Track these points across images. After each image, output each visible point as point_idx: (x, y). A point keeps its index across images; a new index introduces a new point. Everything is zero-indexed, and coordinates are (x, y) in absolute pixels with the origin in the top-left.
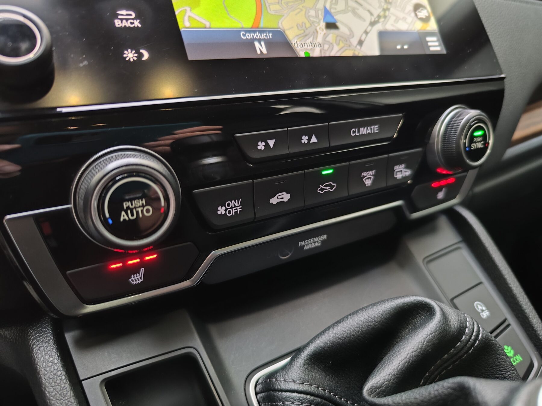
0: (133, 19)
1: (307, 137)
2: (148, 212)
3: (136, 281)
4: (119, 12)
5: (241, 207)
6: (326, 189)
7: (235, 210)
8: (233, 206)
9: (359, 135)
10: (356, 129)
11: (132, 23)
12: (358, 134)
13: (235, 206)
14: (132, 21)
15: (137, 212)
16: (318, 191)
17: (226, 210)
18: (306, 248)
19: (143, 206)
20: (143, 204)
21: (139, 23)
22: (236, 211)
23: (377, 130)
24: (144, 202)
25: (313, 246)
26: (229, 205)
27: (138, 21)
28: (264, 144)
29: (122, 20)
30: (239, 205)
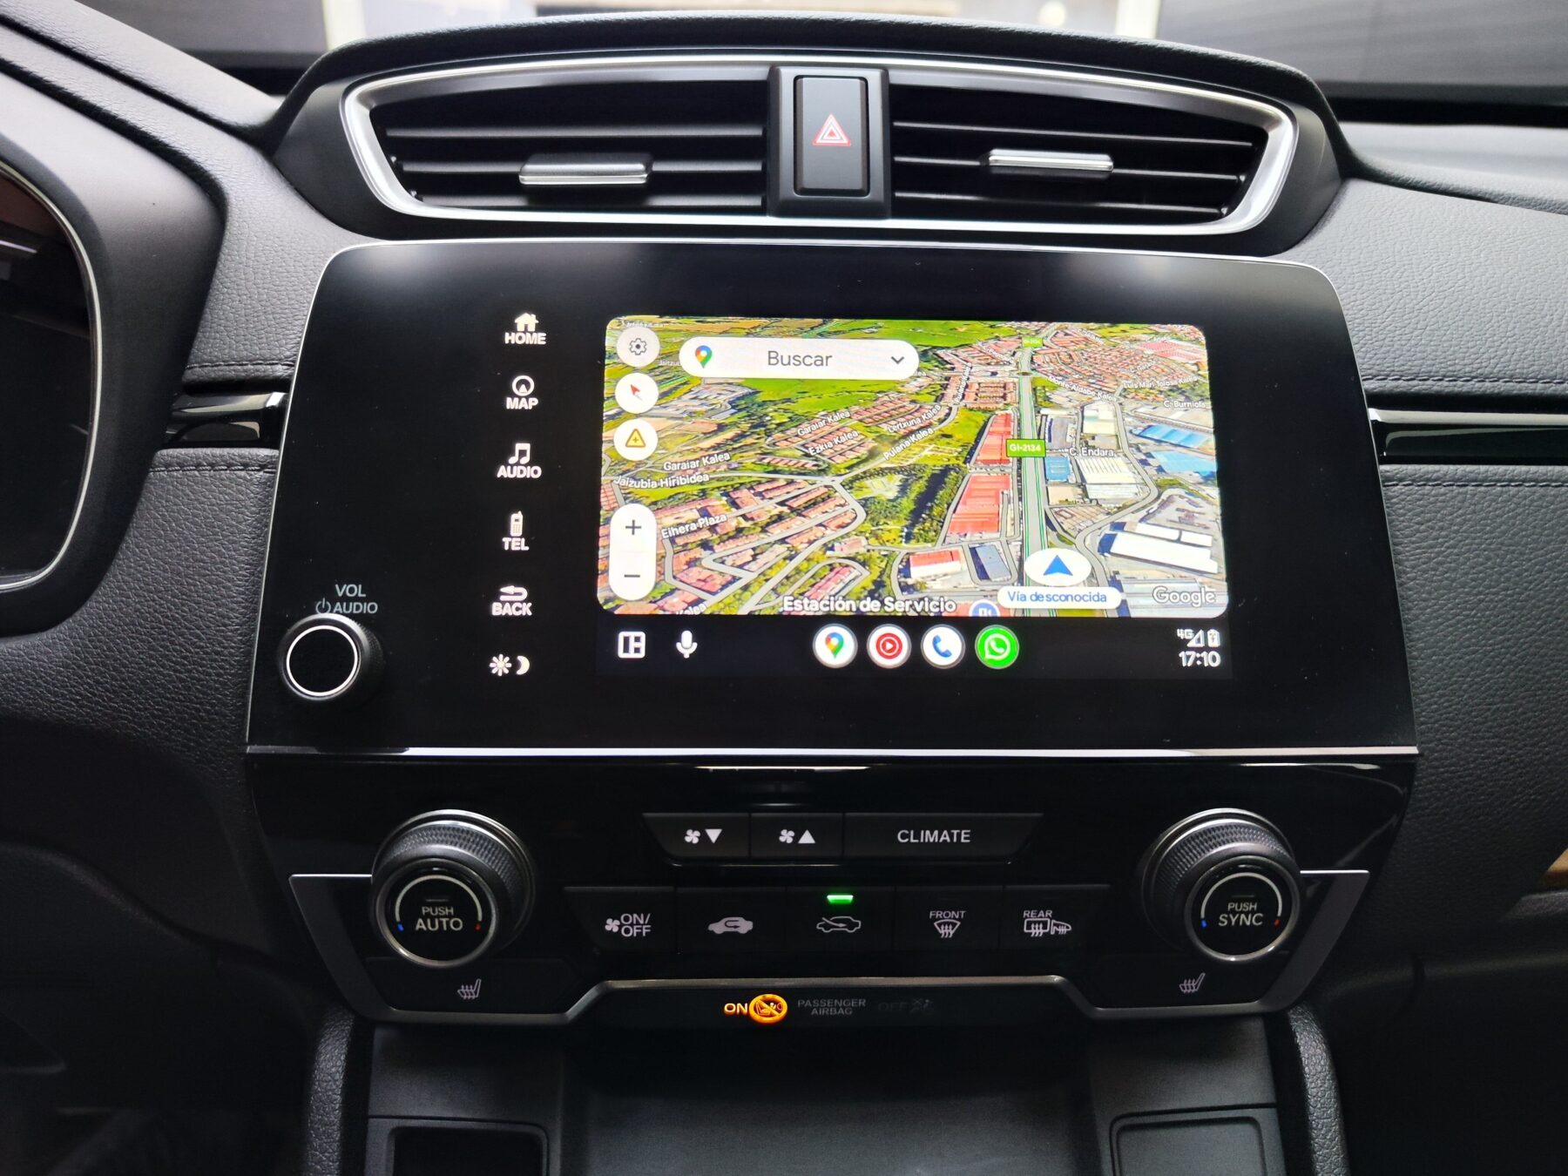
0: (522, 602)
1: (792, 833)
2: (456, 925)
3: (467, 995)
4: (503, 590)
5: (649, 926)
6: (838, 927)
7: (637, 929)
8: (635, 922)
9: (919, 842)
10: (912, 832)
11: (518, 609)
12: (917, 841)
13: (638, 923)
14: (519, 605)
15: (441, 923)
16: (818, 928)
17: (620, 927)
18: (815, 1011)
19: (450, 916)
20: (449, 913)
21: (531, 608)
22: (639, 931)
23: (965, 838)
24: (452, 911)
25: (833, 1012)
26: (626, 919)
27: (530, 604)
28: (697, 833)
29: (503, 603)
30: (646, 922)
